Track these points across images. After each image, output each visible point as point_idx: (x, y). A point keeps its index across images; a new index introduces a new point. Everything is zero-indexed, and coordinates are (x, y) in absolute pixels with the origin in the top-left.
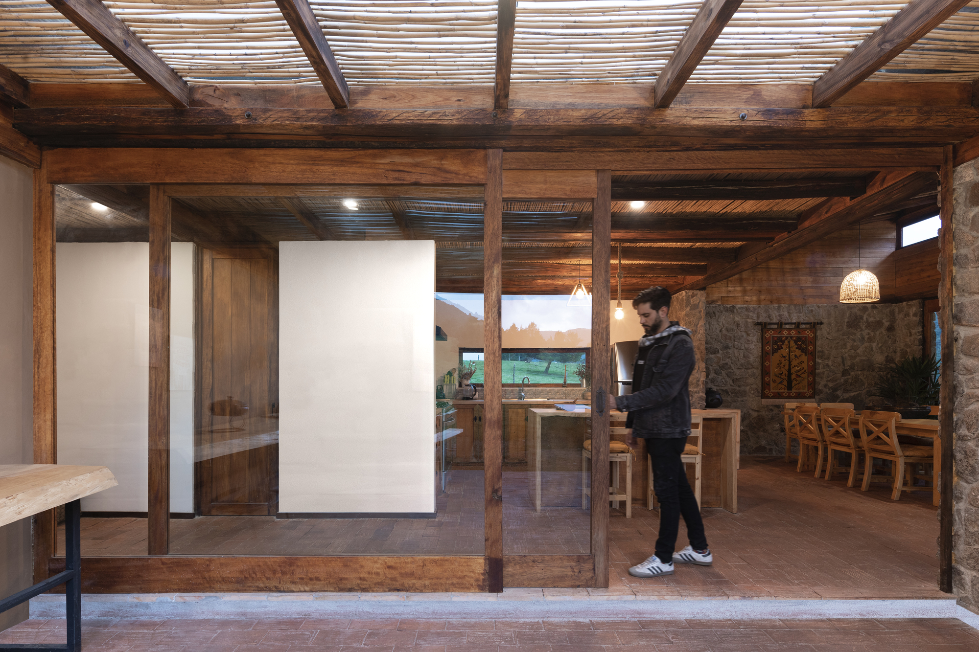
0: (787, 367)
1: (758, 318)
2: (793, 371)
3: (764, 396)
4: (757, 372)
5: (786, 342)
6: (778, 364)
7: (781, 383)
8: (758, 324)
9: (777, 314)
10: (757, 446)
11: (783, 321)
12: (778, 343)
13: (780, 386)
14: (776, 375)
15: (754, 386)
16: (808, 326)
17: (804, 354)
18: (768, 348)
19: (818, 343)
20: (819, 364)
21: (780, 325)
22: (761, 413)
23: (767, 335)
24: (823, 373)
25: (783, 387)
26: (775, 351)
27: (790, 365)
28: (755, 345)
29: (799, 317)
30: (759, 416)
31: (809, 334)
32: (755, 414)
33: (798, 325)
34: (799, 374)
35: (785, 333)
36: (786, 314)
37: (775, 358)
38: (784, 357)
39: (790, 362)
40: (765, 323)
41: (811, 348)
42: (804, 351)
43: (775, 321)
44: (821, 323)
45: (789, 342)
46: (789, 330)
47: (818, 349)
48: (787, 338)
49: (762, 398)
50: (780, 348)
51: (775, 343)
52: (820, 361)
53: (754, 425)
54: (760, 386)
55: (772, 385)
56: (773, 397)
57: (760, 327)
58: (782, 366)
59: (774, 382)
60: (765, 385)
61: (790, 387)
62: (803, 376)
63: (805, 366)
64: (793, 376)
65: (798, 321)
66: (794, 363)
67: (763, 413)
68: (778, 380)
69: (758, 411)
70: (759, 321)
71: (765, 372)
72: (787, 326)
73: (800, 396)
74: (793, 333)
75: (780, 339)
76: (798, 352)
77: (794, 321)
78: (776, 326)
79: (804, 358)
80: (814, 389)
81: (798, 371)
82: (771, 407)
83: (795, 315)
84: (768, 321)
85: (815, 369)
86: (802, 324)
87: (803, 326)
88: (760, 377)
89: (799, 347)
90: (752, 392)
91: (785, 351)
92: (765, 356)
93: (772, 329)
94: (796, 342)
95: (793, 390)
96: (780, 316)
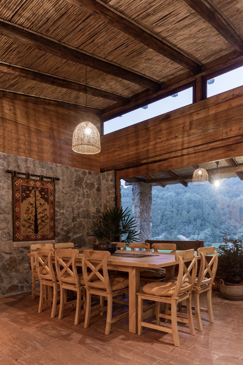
0: (34, 213)
1: (9, 166)
2: (38, 217)
3: (15, 239)
4: (10, 217)
5: (33, 192)
6: (27, 210)
7: (29, 227)
8: (8, 172)
9: (25, 166)
10: (10, 286)
11: (30, 172)
12: (26, 192)
13: (29, 230)
14: (25, 220)
15: (6, 231)
16: (49, 180)
17: (46, 203)
18: (18, 195)
19: (56, 195)
20: (58, 212)
21: (28, 175)
22: (12, 255)
23: (17, 183)
24: (60, 219)
25: (31, 230)
26: (24, 198)
27: (36, 212)
28: (6, 192)
29: (42, 171)
30: (11, 258)
31: (50, 186)
32: (7, 257)
33: (42, 177)
34: (43, 219)
35: (32, 183)
36: (32, 166)
37: (24, 205)
38: (32, 204)
39: (36, 209)
40: (15, 172)
41: (51, 198)
42: (47, 200)
43: (24, 171)
44: (58, 179)
45: (35, 192)
46: (35, 181)
47: (57, 200)
48: (33, 188)
49: (13, 241)
50: (28, 196)
51: (24, 191)
52: (58, 210)
53: (7, 267)
54: (12, 230)
55: (22, 229)
56: (23, 240)
57: (10, 175)
58: (30, 212)
59: (24, 226)
60: (16, 229)
61: (36, 231)
62: (46, 221)
63: (47, 212)
64: (39, 221)
65: (42, 174)
66: (39, 210)
67: (15, 255)
68: (27, 225)
69: (10, 254)
70: (10, 169)
71: (16, 217)
72: (34, 178)
73: (44, 238)
74: (38, 184)
75: (28, 188)
76: (42, 201)
77: (39, 174)
78: (24, 176)
79: (47, 206)
80: (54, 232)
81: (43, 217)
82: (22, 249)
83: (39, 169)
84: (17, 170)
85: (55, 216)
86: (45, 177)
87: (45, 180)
88: (11, 222)
89: (43, 197)
90: (5, 236)
91: (31, 200)
92: (15, 202)
93: (22, 178)
94: (40, 192)
95: (39, 233)
96: (27, 167)
